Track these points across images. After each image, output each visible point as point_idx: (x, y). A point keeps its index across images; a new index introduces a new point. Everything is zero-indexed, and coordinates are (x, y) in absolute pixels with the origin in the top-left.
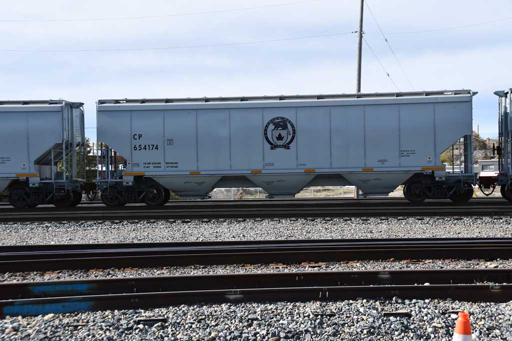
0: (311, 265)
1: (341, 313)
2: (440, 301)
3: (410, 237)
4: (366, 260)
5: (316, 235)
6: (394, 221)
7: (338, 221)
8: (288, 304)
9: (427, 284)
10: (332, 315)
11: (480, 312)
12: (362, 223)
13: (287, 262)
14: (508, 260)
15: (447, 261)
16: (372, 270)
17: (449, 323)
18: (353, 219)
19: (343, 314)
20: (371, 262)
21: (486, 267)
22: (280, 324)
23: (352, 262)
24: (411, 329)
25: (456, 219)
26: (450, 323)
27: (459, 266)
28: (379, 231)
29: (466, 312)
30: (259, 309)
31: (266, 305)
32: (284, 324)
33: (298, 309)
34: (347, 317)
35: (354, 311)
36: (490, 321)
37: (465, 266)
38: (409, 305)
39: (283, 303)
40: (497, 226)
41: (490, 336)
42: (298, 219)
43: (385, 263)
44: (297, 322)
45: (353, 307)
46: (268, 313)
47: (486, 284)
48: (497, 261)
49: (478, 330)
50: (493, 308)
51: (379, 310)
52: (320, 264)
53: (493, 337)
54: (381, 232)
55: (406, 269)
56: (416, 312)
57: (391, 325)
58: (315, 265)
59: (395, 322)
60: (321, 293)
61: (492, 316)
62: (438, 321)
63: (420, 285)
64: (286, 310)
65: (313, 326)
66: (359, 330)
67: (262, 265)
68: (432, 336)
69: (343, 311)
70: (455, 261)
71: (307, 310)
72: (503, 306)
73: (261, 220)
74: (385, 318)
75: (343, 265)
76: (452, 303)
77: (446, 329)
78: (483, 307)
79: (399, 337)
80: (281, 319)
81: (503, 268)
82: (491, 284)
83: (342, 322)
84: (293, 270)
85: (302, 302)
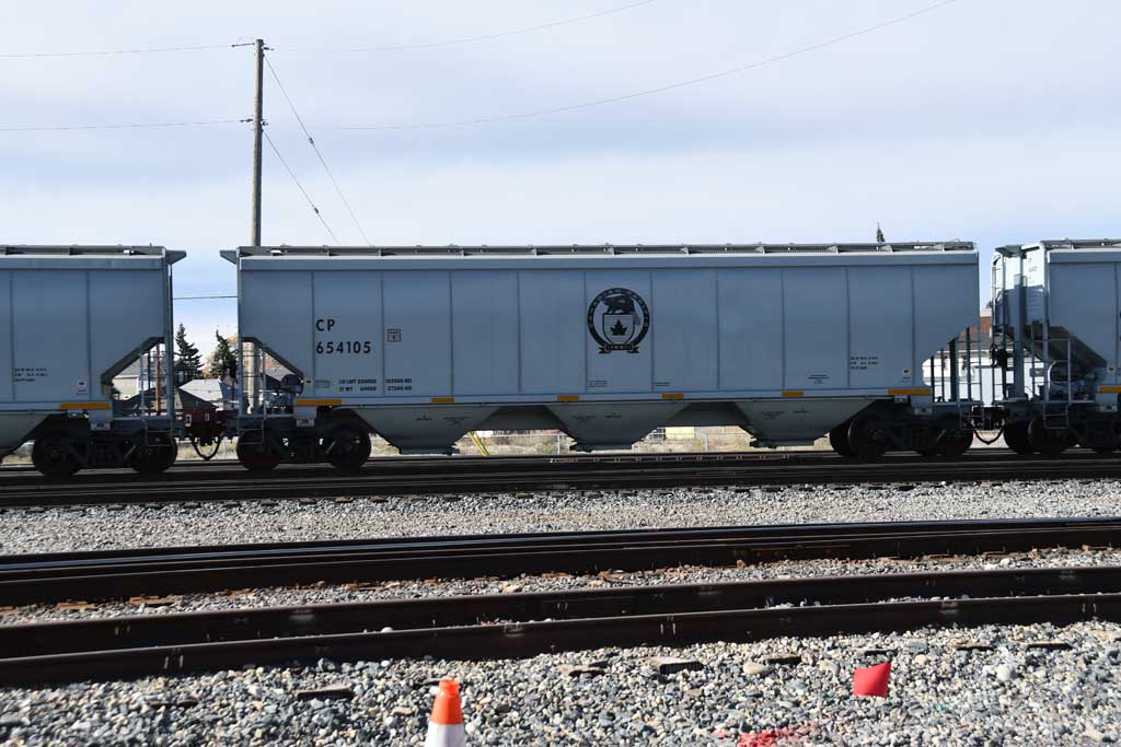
0: (150, 602)
1: (210, 697)
2: (411, 663)
3: (359, 538)
4: (268, 587)
5: (164, 538)
6: (329, 506)
7: (212, 508)
8: (95, 685)
9: (386, 630)
10: (191, 703)
11: (484, 680)
12: (264, 512)
13: (97, 597)
14: (539, 575)
15: (427, 583)
16: (279, 606)
17: (425, 705)
18: (244, 504)
19: (213, 701)
20: (279, 590)
21: (501, 591)
22: (73, 731)
23: (237, 592)
24: (352, 723)
25: (449, 500)
26: (428, 704)
27: (450, 592)
28: (297, 526)
29: (458, 680)
30: (27, 701)
31: (44, 691)
32: (84, 730)
33: (116, 696)
34: (222, 706)
35: (238, 694)
36: (502, 696)
37: (462, 591)
38: (350, 673)
39: (82, 685)
40: (523, 512)
41: (501, 724)
42: (125, 506)
43: (306, 591)
44: (112, 724)
45: (235, 684)
46: (45, 710)
47: (498, 624)
48: (520, 578)
49: (479, 714)
50: (508, 669)
51: (290, 687)
52: (170, 598)
53: (505, 726)
54: (300, 528)
55: (347, 602)
56: (362, 688)
57: (312, 715)
58: (160, 601)
59: (320, 709)
60: (167, 659)
61: (506, 686)
62: (405, 703)
63: (374, 632)
64: (89, 698)
65: (147, 729)
66: (245, 732)
67: (39, 607)
68: (393, 732)
69: (214, 693)
70: (442, 582)
71: (135, 696)
72: (526, 665)
73: (41, 509)
74: (301, 704)
75: (218, 599)
76: (433, 665)
77: (420, 716)
78: (490, 669)
79: (327, 740)
80: (76, 719)
81: (531, 592)
82: (507, 623)
83: (210, 718)
84: (112, 613)
85: (125, 681)
